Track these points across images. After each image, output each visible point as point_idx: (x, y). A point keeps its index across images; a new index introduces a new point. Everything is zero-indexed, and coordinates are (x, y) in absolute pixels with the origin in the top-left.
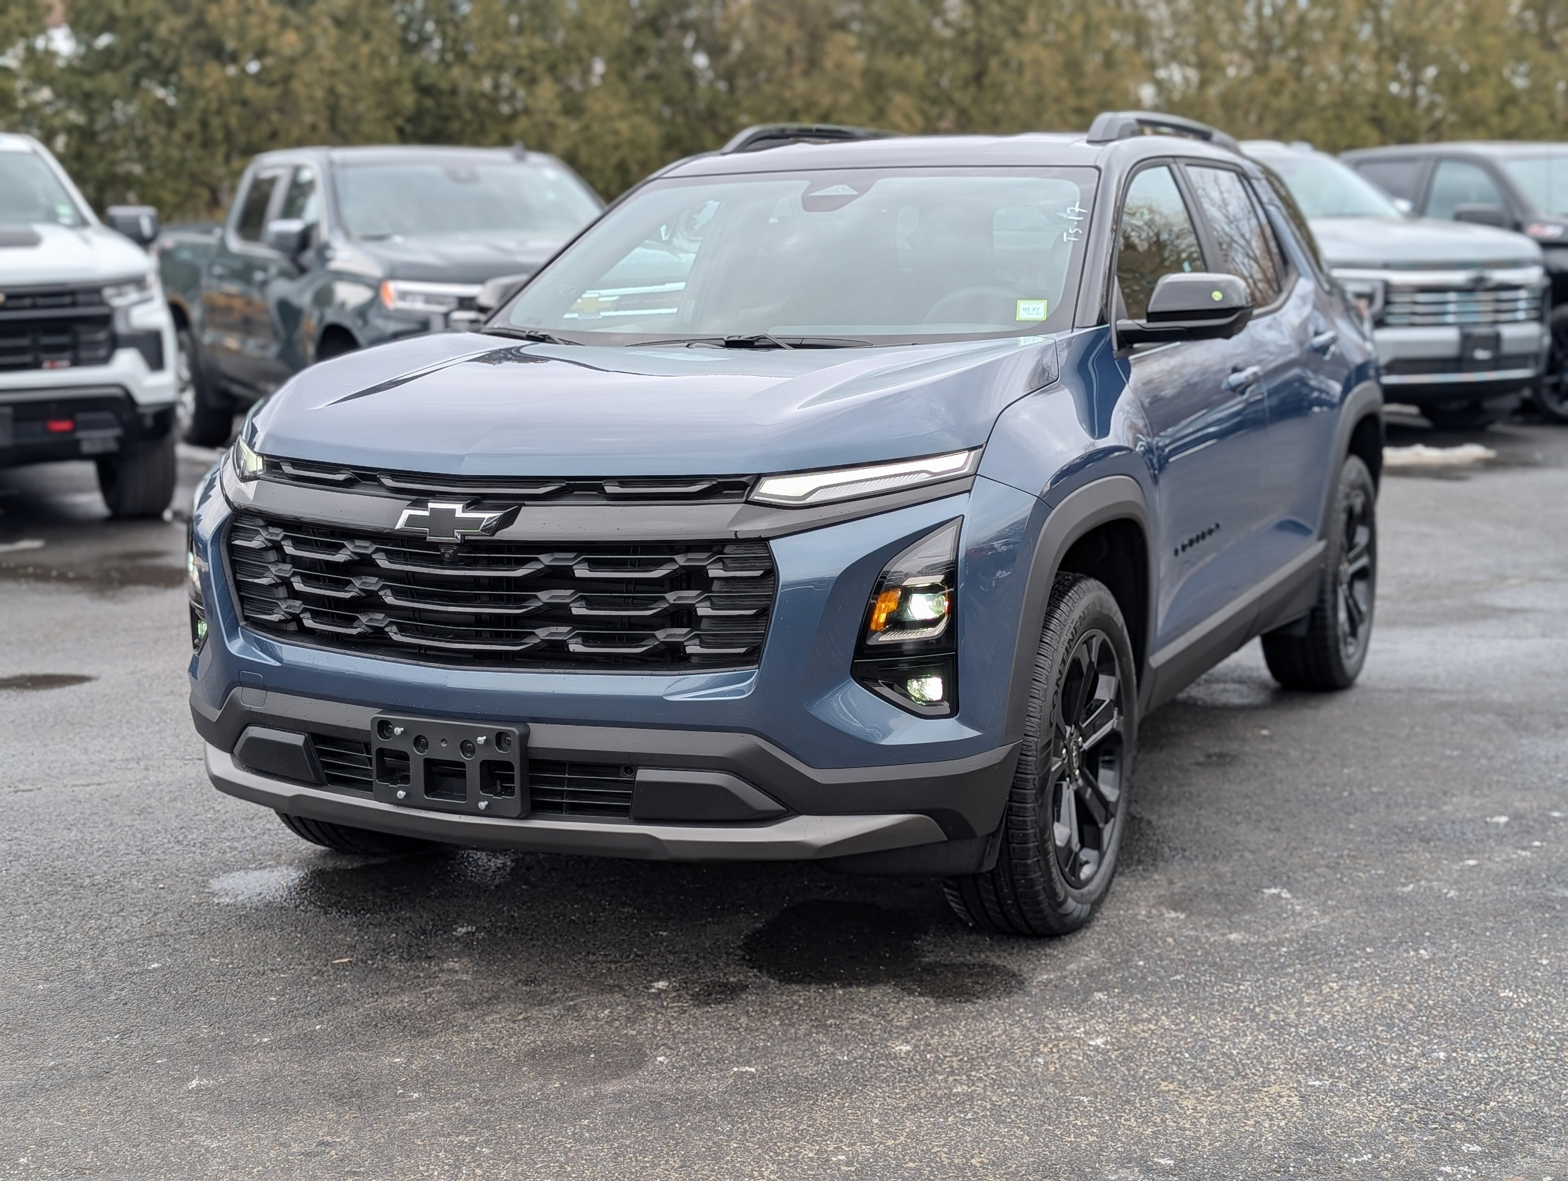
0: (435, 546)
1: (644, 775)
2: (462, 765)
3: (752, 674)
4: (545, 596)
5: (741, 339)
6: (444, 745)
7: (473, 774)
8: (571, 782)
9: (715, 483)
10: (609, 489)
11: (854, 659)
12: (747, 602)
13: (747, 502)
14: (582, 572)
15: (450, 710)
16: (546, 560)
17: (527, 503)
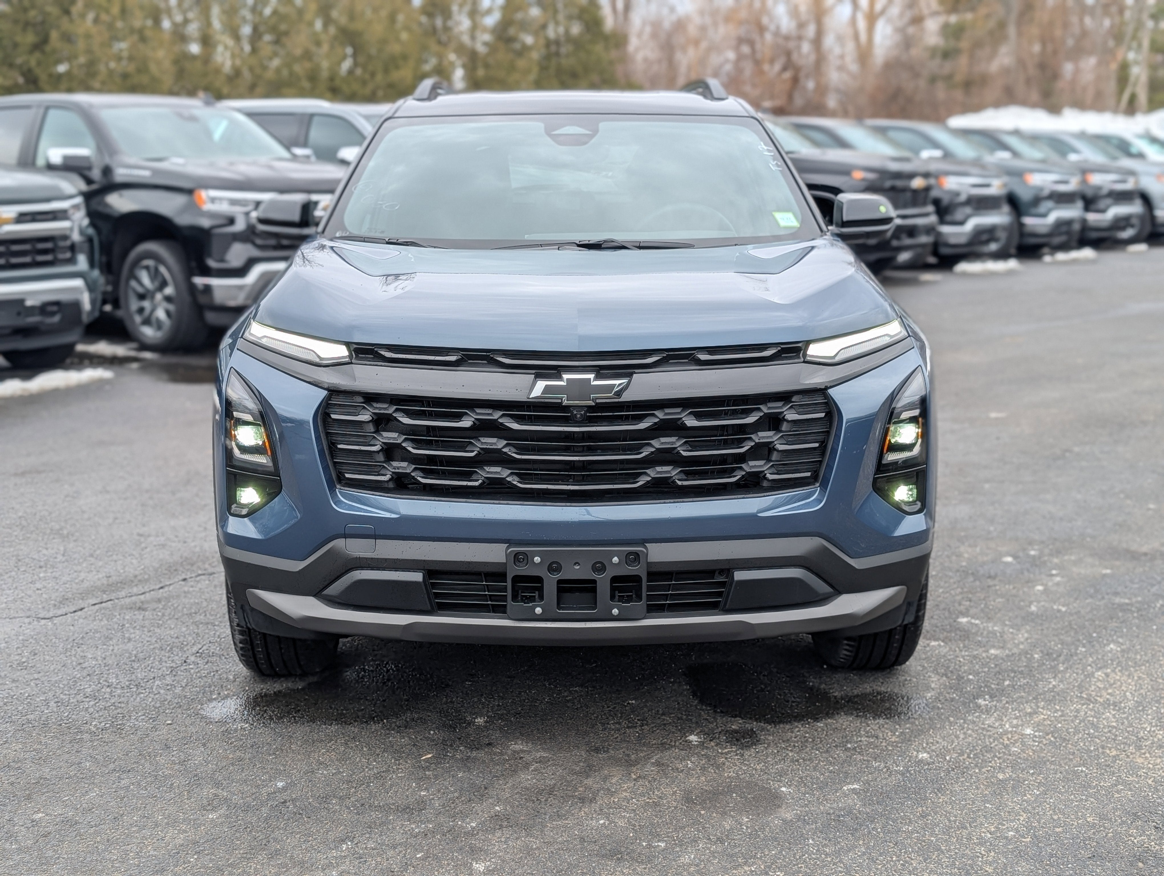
0: (567, 408)
1: (740, 575)
2: (594, 582)
3: (815, 491)
4: (657, 444)
5: (590, 242)
6: (578, 567)
7: (604, 588)
8: (676, 587)
9: (779, 348)
10: (703, 357)
11: (875, 475)
12: (810, 438)
13: (804, 362)
14: (691, 422)
15: (581, 539)
16: (660, 415)
17: (636, 371)
